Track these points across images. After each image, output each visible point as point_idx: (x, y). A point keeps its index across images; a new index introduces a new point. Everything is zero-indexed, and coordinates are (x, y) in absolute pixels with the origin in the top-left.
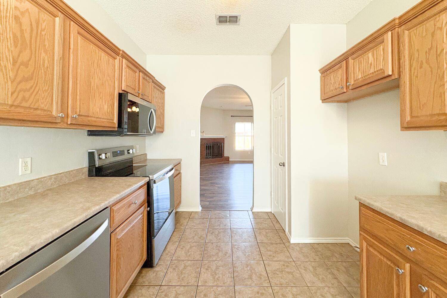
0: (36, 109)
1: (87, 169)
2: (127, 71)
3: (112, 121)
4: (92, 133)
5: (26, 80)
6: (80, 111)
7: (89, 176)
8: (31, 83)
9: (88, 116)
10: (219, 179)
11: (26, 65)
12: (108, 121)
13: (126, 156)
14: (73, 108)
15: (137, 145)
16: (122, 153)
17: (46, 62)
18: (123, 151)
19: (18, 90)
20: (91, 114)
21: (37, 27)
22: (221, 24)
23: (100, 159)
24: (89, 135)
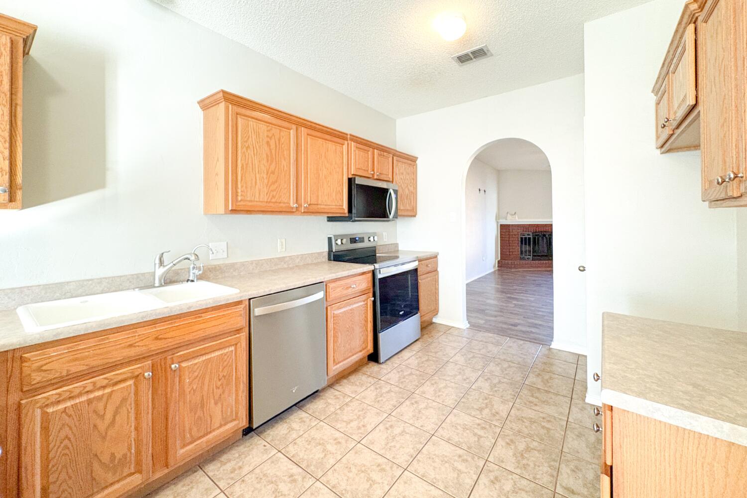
0: (280, 203)
1: (327, 253)
2: (357, 153)
3: (341, 207)
4: (331, 219)
5: (273, 183)
6: (310, 201)
7: (328, 260)
8: (276, 185)
9: (317, 204)
10: (528, 294)
11: (273, 173)
12: (337, 207)
13: (365, 244)
14: (305, 199)
15: (384, 233)
16: (362, 240)
17: (285, 167)
18: (363, 238)
19: (270, 191)
20: (320, 202)
21: (279, 142)
22: (463, 64)
23: (337, 244)
24: (328, 221)
